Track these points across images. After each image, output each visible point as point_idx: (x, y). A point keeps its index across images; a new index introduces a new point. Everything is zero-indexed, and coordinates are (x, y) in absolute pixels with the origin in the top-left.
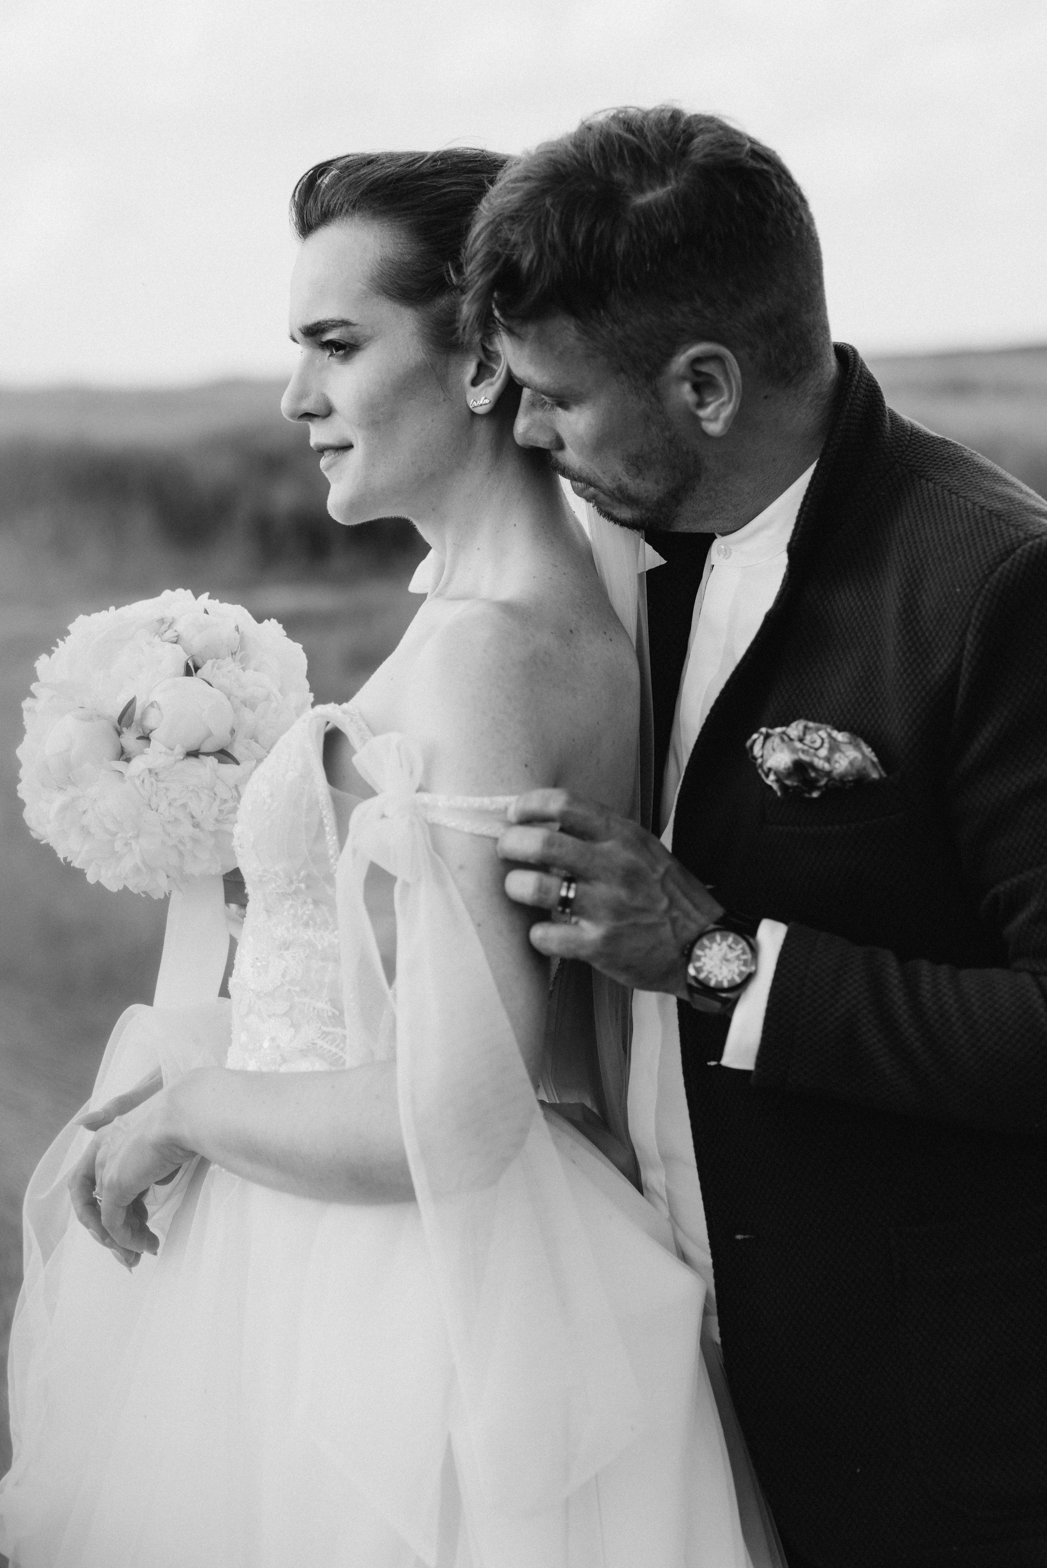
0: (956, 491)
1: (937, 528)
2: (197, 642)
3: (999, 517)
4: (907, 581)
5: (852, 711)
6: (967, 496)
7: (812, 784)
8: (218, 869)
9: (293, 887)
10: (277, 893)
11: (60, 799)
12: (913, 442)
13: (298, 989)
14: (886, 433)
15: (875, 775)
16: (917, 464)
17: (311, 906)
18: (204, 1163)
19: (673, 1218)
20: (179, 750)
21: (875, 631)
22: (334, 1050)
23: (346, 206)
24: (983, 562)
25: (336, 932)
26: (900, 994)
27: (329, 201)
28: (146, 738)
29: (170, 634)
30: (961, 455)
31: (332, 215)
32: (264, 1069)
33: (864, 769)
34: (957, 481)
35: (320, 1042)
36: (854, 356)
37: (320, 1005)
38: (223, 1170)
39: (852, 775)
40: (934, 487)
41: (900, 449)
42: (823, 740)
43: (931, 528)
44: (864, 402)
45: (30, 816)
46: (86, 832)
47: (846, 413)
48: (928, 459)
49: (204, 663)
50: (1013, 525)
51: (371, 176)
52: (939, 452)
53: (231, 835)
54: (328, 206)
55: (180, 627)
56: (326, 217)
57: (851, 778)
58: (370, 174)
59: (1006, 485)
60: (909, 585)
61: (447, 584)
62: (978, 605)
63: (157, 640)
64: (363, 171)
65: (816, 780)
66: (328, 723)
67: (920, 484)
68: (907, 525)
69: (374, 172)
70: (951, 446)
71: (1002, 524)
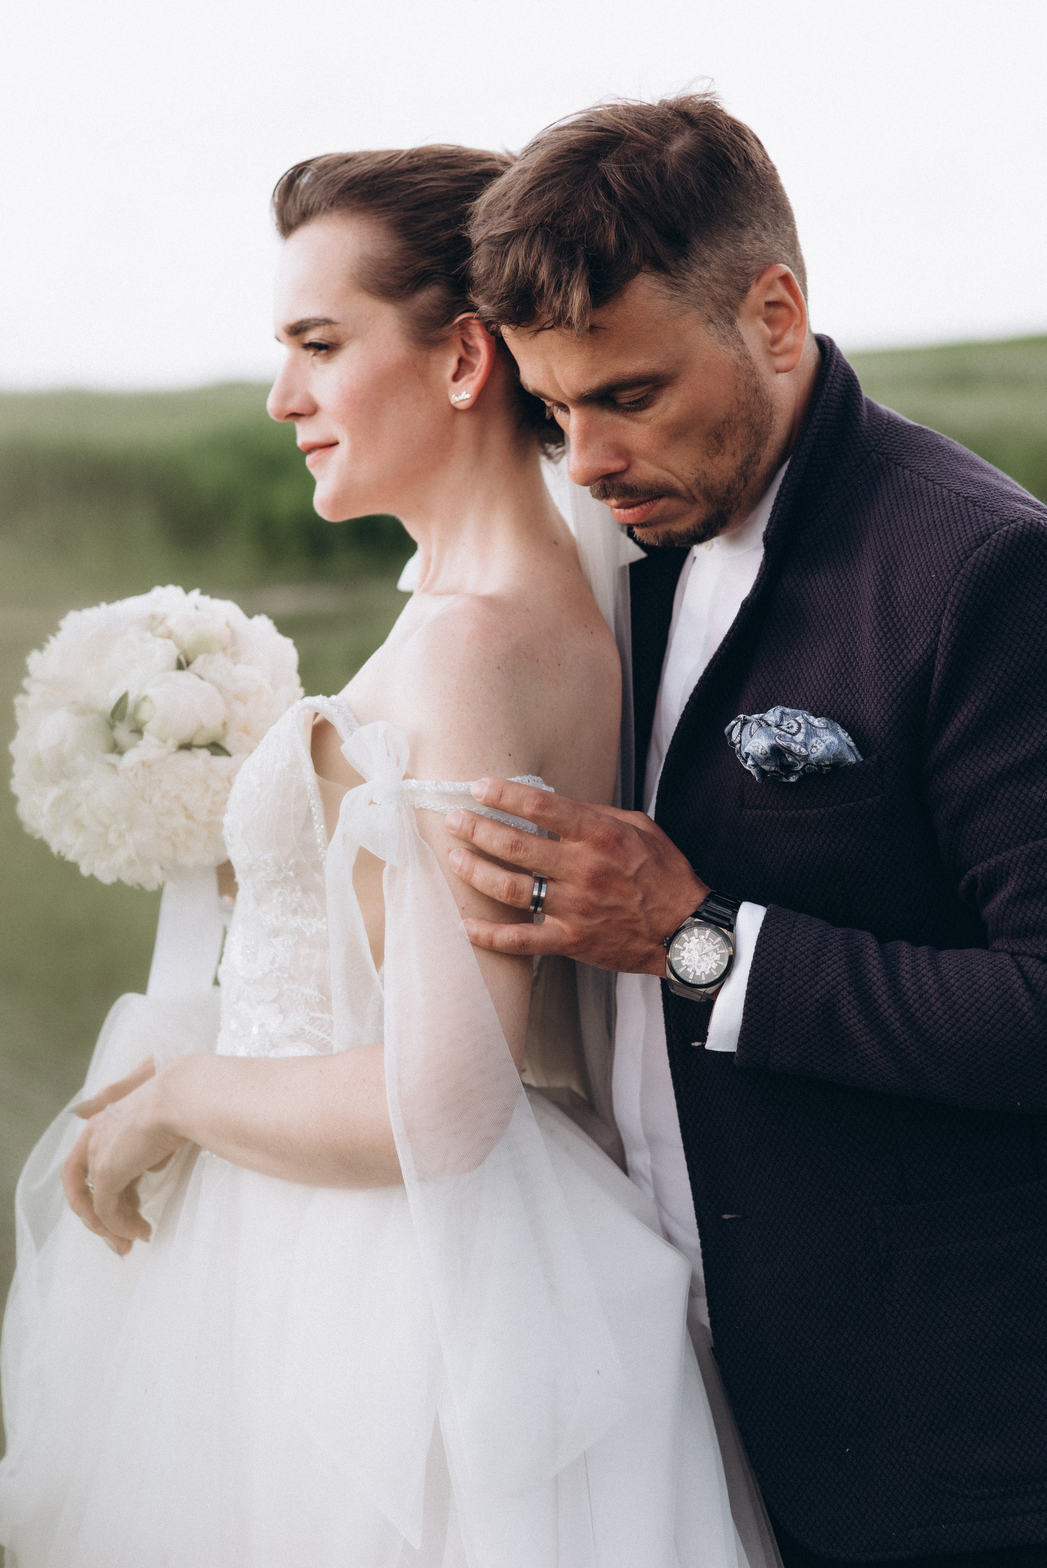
0: (932, 478)
1: (913, 515)
2: (188, 636)
3: (974, 503)
4: (883, 567)
5: (829, 697)
6: (944, 483)
7: (788, 769)
8: (210, 860)
9: (283, 875)
10: (266, 882)
11: (53, 793)
12: (889, 430)
13: (286, 976)
14: (863, 422)
15: (852, 759)
16: (894, 452)
17: (299, 894)
18: (195, 1149)
19: (659, 1201)
20: (172, 743)
21: (851, 618)
22: (322, 1035)
23: (324, 204)
24: (958, 548)
25: (324, 920)
26: (879, 975)
27: (308, 200)
28: (138, 731)
29: (161, 630)
30: (937, 443)
31: (311, 213)
32: (253, 1055)
33: (841, 753)
34: (933, 469)
35: (308, 1028)
36: (831, 345)
37: (307, 991)
38: (214, 1156)
39: (829, 759)
40: (911, 475)
41: (876, 437)
42: (799, 724)
43: (907, 515)
44: (841, 392)
45: (24, 810)
46: (79, 826)
47: (822, 403)
48: (905, 448)
49: (195, 657)
50: (988, 511)
51: (347, 175)
52: (915, 440)
53: (222, 825)
54: (307, 205)
55: (171, 623)
56: (305, 216)
57: (828, 763)
58: (347, 172)
59: (981, 471)
60: (885, 572)
61: (434, 579)
62: (953, 591)
63: (148, 635)
64: (340, 170)
65: (794, 765)
66: (317, 714)
67: (897, 471)
68: (883, 511)
69: (350, 170)
70: (927, 435)
71: (978, 510)
